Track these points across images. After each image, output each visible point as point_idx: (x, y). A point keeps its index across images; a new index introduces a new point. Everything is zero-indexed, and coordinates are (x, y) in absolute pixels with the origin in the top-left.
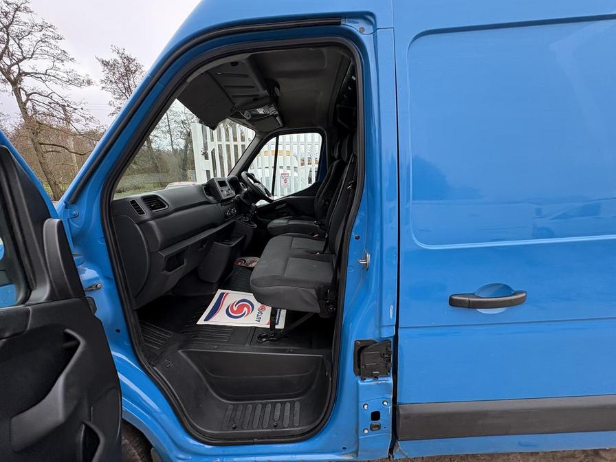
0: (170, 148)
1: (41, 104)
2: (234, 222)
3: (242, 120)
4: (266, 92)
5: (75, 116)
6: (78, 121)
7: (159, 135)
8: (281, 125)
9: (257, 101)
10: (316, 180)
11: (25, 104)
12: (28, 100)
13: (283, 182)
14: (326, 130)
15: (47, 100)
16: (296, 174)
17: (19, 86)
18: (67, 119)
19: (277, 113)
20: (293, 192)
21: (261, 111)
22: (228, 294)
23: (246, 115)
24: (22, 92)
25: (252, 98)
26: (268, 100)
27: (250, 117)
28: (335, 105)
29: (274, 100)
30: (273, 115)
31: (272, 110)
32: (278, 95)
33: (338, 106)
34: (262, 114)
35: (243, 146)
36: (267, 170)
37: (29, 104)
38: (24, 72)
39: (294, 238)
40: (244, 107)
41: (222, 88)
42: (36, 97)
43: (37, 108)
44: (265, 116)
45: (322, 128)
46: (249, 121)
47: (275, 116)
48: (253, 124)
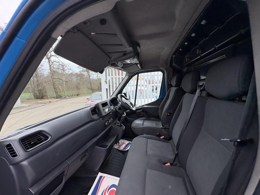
0: (96, 78)
1: (56, 65)
2: (111, 126)
3: (118, 67)
4: (131, 49)
5: (66, 68)
6: (66, 70)
7: (93, 73)
8: (140, 69)
9: (125, 55)
10: (159, 97)
11: (51, 66)
12: (52, 64)
13: (140, 93)
14: (165, 70)
15: (58, 64)
16: (146, 89)
17: (50, 60)
18: (63, 70)
19: (138, 62)
20: (147, 103)
21: (128, 61)
22: (104, 177)
23: (120, 64)
24: (51, 61)
25: (122, 54)
26: (132, 54)
27: (122, 65)
28: (172, 55)
29: (137, 54)
30: (136, 63)
31: (135, 61)
32: (139, 51)
33: (174, 56)
34: (129, 64)
35: (122, 78)
36: (133, 87)
37: (52, 65)
38: (52, 55)
39: (148, 139)
40: (118, 59)
41: (98, 46)
42: (55, 63)
43: (54, 66)
44: (131, 64)
45: (163, 69)
46: (122, 67)
47: (137, 64)
48: (124, 69)
